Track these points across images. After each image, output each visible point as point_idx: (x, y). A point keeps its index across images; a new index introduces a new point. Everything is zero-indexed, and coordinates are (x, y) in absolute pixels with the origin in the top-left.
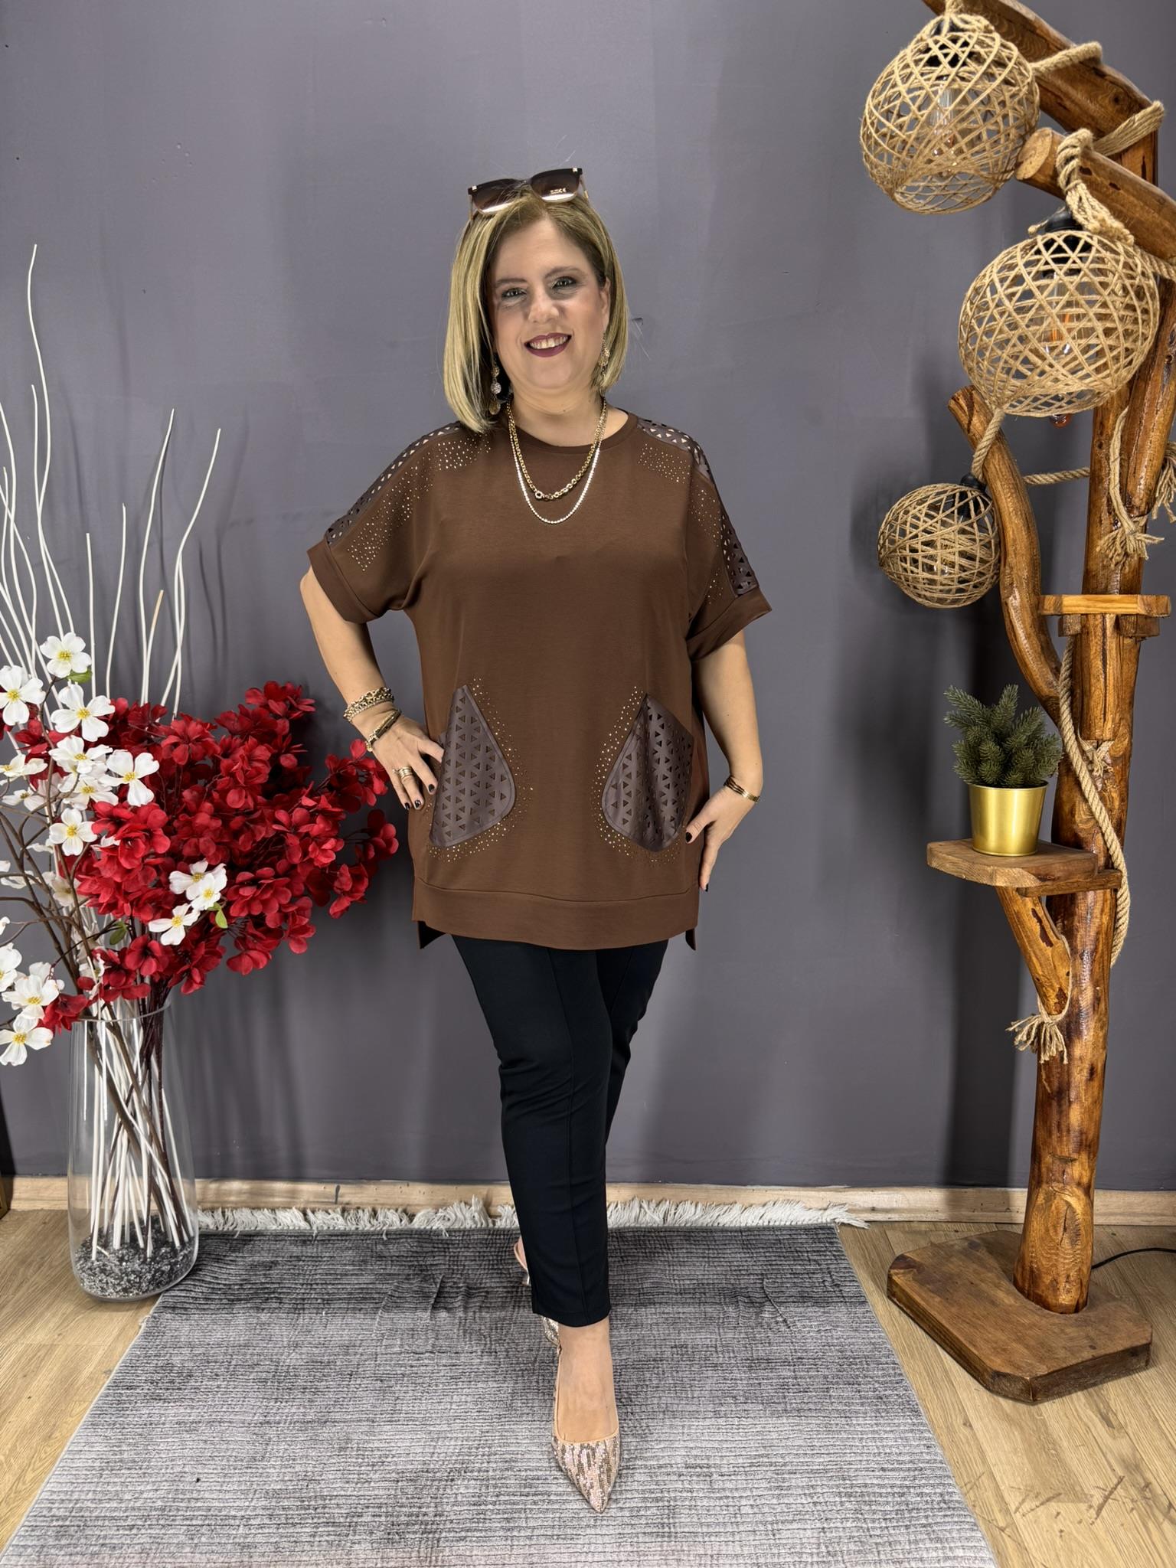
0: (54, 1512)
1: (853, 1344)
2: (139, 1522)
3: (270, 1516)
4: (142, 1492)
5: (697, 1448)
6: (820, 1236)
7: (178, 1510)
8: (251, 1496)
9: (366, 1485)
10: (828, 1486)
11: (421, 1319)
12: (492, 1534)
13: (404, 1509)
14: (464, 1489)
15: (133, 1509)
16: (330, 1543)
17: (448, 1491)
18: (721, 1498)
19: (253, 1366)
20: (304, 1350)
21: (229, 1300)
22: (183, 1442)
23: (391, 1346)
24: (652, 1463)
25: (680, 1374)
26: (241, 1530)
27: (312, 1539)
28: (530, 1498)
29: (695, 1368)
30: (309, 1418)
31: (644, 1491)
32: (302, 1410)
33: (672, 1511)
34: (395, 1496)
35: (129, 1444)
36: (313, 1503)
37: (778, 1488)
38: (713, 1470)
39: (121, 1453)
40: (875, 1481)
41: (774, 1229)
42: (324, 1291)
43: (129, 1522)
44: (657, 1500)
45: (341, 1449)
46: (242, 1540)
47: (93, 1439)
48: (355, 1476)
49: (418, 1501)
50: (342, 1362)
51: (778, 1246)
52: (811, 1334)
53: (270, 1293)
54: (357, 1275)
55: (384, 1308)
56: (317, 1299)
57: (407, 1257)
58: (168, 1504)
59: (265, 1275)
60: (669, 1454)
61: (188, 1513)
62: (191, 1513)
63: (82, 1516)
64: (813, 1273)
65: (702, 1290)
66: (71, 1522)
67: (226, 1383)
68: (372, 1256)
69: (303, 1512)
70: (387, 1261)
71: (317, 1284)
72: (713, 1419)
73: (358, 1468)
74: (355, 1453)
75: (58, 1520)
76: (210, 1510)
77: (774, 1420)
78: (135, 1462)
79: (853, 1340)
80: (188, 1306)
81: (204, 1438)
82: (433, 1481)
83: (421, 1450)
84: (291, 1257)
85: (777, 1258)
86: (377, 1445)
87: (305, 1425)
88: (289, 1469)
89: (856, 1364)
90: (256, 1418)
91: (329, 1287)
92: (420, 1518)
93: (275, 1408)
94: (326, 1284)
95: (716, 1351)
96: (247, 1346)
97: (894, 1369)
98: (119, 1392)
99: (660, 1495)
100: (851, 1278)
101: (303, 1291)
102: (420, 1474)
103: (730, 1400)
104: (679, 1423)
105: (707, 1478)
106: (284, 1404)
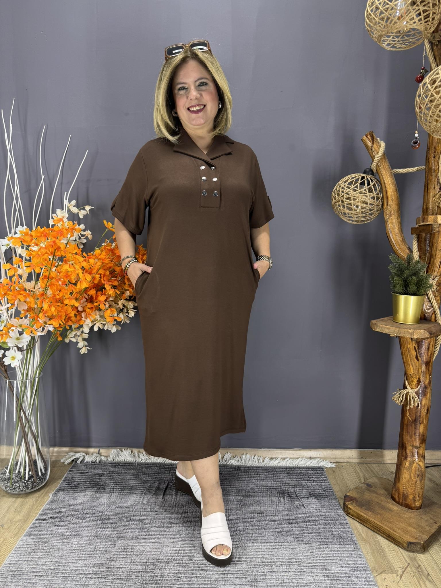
0: (11, 568)
1: (330, 515)
2: (44, 575)
3: (95, 574)
4: (46, 562)
5: (266, 554)
6: (318, 471)
7: (59, 570)
8: (88, 566)
9: (134, 564)
10: (320, 573)
11: (159, 498)
13: (148, 574)
14: (172, 567)
15: (42, 569)
17: (166, 567)
18: (276, 575)
19: (92, 514)
20: (113, 508)
21: (84, 487)
22: (63, 543)
23: (147, 509)
24: (248, 560)
25: (261, 524)
26: (83, 580)
27: (111, 585)
28: (199, 572)
29: (267, 522)
30: (113, 536)
31: (244, 571)
32: (110, 532)
33: (256, 581)
34: (145, 568)
35: (42, 542)
36: (113, 570)
37: (299, 572)
38: (273, 564)
39: (39, 545)
40: (339, 572)
41: (299, 468)
42: (122, 486)
43: (40, 574)
44: (250, 575)
45: (125, 549)
46: (84, 583)
48: (130, 560)
49: (154, 571)
50: (127, 514)
51: (301, 475)
52: (314, 510)
53: (100, 486)
54: (135, 480)
55: (145, 494)
56: (119, 489)
57: (154, 474)
58: (56, 568)
59: (99, 478)
60: (255, 557)
61: (63, 572)
62: (64, 572)
63: (22, 571)
64: (315, 486)
65: (271, 491)
66: (17, 572)
67: (82, 520)
68: (141, 473)
69: (108, 573)
70: (147, 475)
71: (119, 483)
72: (273, 543)
73: (131, 557)
74: (130, 551)
75: (12, 572)
76: (72, 571)
77: (298, 544)
78: (44, 549)
79: (330, 513)
80: (69, 489)
81: (71, 542)
82: (160, 563)
83: (156, 551)
84: (110, 472)
85: (301, 480)
86: (139, 548)
87: (111, 538)
88: (104, 556)
89: (331, 523)
90: (92, 535)
91: (124, 484)
92: (154, 578)
93: (100, 531)
94: (123, 483)
95: (275, 516)
96: (90, 506)
97: (347, 526)
98: (40, 522)
99: (251, 573)
100: (330, 489)
101: (113, 485)
102: (155, 560)
103: (280, 536)
104: (260, 544)
105: (271, 567)
106: (103, 529)
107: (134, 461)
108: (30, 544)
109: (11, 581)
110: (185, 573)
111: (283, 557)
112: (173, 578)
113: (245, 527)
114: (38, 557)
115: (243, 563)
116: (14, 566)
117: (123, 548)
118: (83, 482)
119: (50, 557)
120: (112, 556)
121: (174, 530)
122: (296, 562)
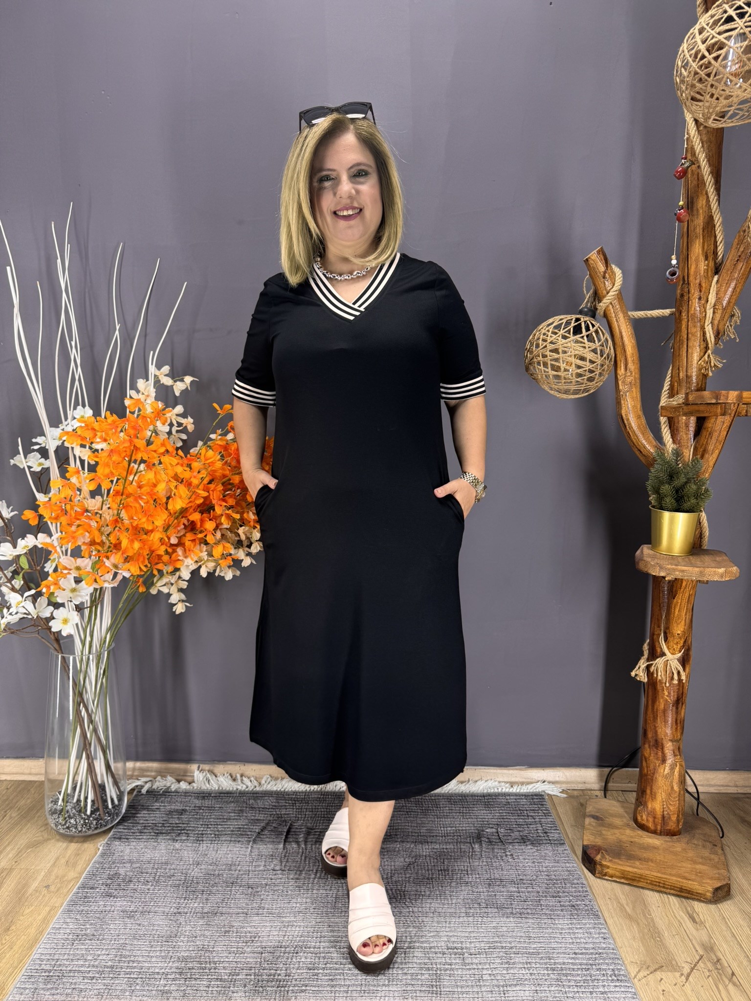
0: (43, 967)
1: (556, 871)
2: (97, 976)
3: (181, 973)
4: (99, 956)
5: (454, 936)
6: (535, 800)
7: (122, 968)
8: (168, 960)
9: (242, 955)
10: (539, 963)
11: (277, 849)
12: (322, 989)
13: (265, 971)
14: (304, 959)
15: (93, 966)
16: (219, 993)
17: (294, 960)
18: (470, 969)
19: (170, 877)
20: (203, 867)
21: (155, 833)
22: (125, 924)
23: (259, 866)
24: (425, 945)
25: (444, 888)
26: (161, 983)
27: (207, 989)
28: (347, 966)
29: (453, 884)
30: (206, 910)
31: (419, 963)
32: (201, 905)
33: (438, 978)
34: (261, 962)
35: (91, 924)
36: (208, 965)
38: (465, 950)
39: (86, 929)
40: (570, 961)
41: (504, 794)
42: (216, 829)
43: (91, 975)
44: (428, 969)
46: (162, 988)
47: (68, 920)
48: (235, 949)
49: (275, 966)
50: (227, 875)
51: (508, 806)
52: (529, 864)
53: (181, 830)
54: (237, 819)
55: (253, 840)
56: (211, 834)
57: (269, 809)
58: (115, 964)
59: (178, 818)
60: (436, 940)
61: (128, 970)
62: (130, 970)
63: (61, 970)
64: (530, 824)
65: (459, 834)
66: (54, 973)
67: (153, 887)
68: (246, 807)
69: (202, 971)
70: (256, 811)
71: (212, 825)
72: (465, 918)
73: (236, 944)
74: (235, 934)
75: (45, 972)
76: (142, 969)
77: (505, 919)
78: (94, 935)
79: (556, 868)
80: (129, 837)
81: (139, 922)
82: (284, 953)
83: (277, 933)
84: (195, 807)
85: (507, 814)
86: (249, 930)
87: (203, 915)
88: (192, 943)
89: (558, 884)
90: (172, 910)
91: (219, 826)
92: (276, 977)
93: (184, 904)
94: (217, 825)
95: (467, 874)
96: (166, 863)
97: (582, 888)
98: (85, 890)
99: (431, 966)
100: (555, 828)
101: (202, 829)
102: (276, 949)
103: (476, 906)
104: (443, 920)
105: (461, 956)
106: (190, 901)
107: (235, 789)
108: (71, 927)
109: (45, 986)
110: (324, 968)
111: (481, 940)
112: (306, 977)
113: (419, 893)
114: (86, 947)
115: (417, 950)
116: (48, 963)
117: (222, 929)
118: (152, 823)
119: (106, 947)
120: (205, 944)
121: (304, 899)
122: (502, 947)
